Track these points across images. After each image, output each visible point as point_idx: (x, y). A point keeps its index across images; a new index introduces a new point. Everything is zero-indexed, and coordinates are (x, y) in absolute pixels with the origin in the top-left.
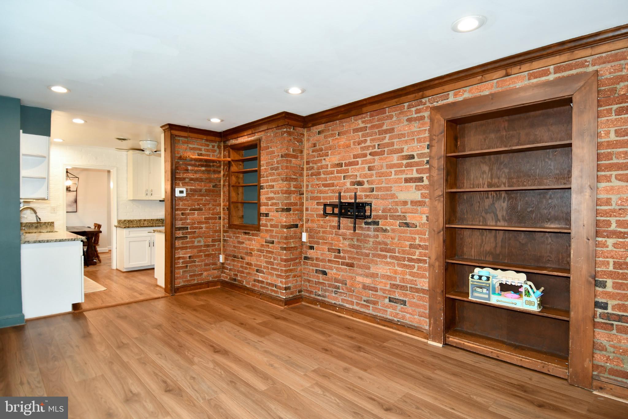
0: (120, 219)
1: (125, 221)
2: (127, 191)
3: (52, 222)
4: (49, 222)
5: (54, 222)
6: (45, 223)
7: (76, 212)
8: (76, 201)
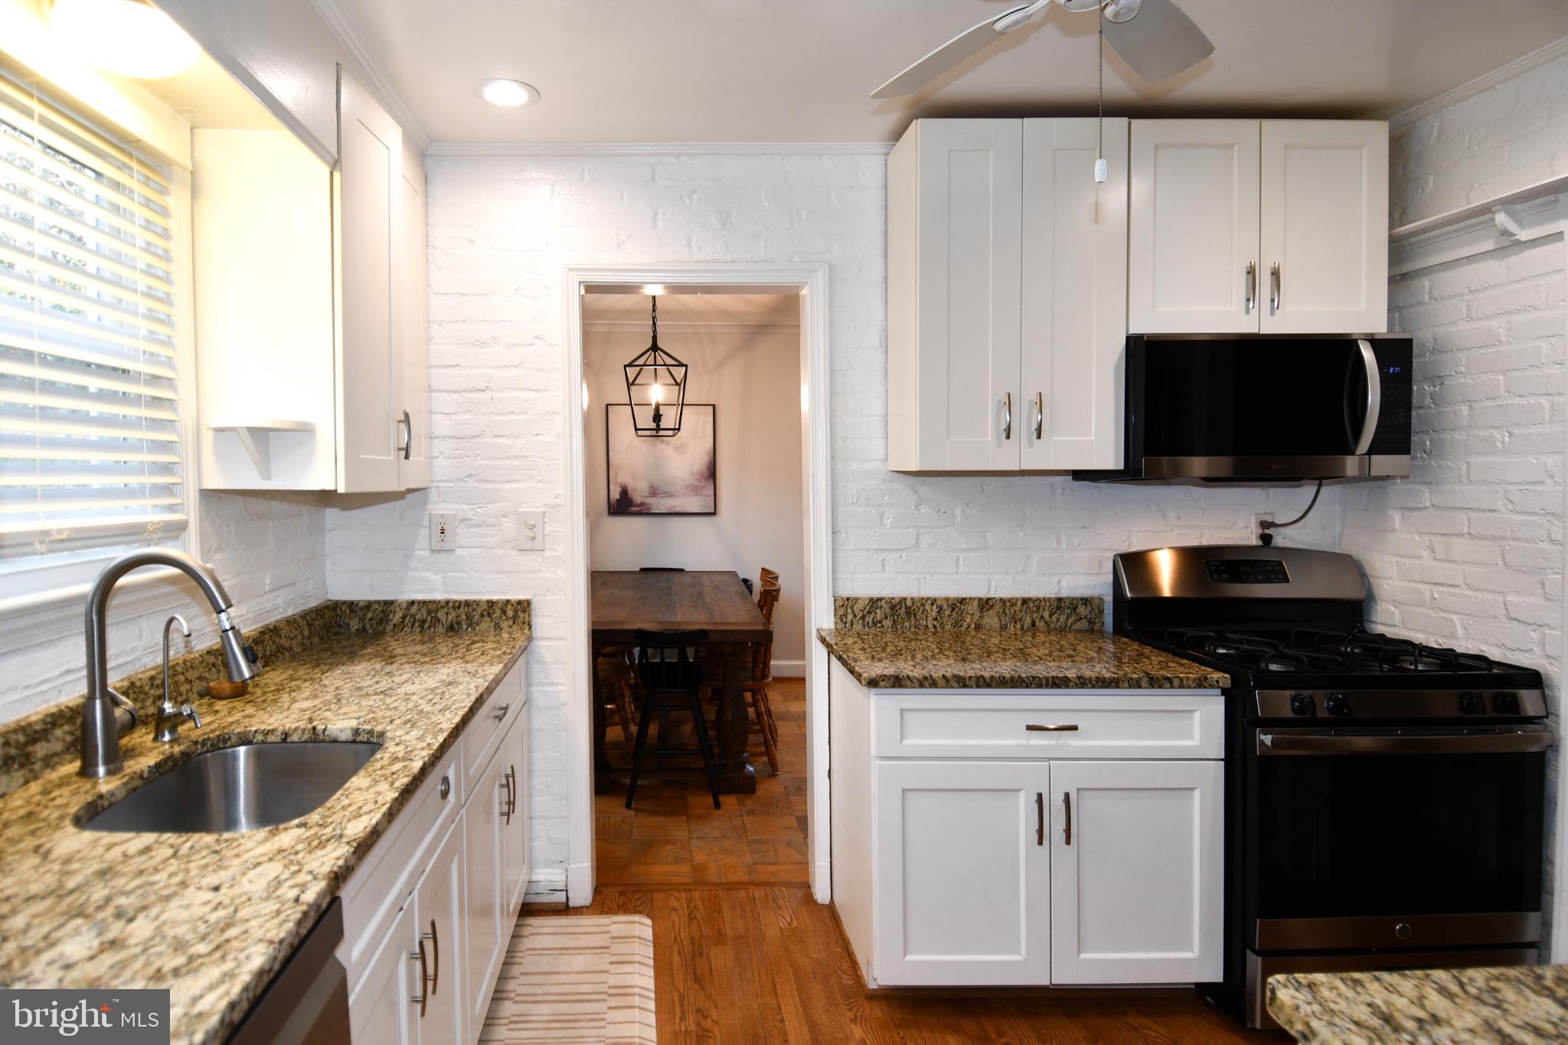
0: (846, 591)
1: (874, 602)
2: (886, 417)
3: (519, 602)
4: (508, 601)
5: (528, 603)
6: (491, 604)
7: (714, 514)
8: (712, 472)
